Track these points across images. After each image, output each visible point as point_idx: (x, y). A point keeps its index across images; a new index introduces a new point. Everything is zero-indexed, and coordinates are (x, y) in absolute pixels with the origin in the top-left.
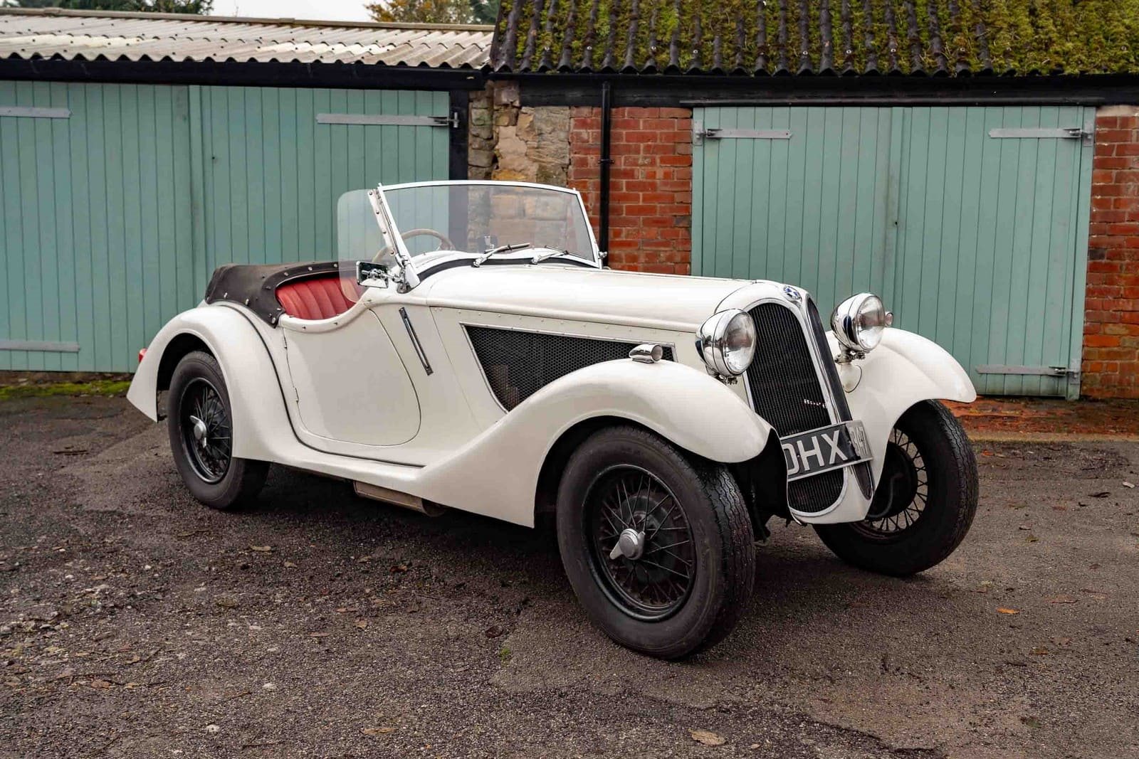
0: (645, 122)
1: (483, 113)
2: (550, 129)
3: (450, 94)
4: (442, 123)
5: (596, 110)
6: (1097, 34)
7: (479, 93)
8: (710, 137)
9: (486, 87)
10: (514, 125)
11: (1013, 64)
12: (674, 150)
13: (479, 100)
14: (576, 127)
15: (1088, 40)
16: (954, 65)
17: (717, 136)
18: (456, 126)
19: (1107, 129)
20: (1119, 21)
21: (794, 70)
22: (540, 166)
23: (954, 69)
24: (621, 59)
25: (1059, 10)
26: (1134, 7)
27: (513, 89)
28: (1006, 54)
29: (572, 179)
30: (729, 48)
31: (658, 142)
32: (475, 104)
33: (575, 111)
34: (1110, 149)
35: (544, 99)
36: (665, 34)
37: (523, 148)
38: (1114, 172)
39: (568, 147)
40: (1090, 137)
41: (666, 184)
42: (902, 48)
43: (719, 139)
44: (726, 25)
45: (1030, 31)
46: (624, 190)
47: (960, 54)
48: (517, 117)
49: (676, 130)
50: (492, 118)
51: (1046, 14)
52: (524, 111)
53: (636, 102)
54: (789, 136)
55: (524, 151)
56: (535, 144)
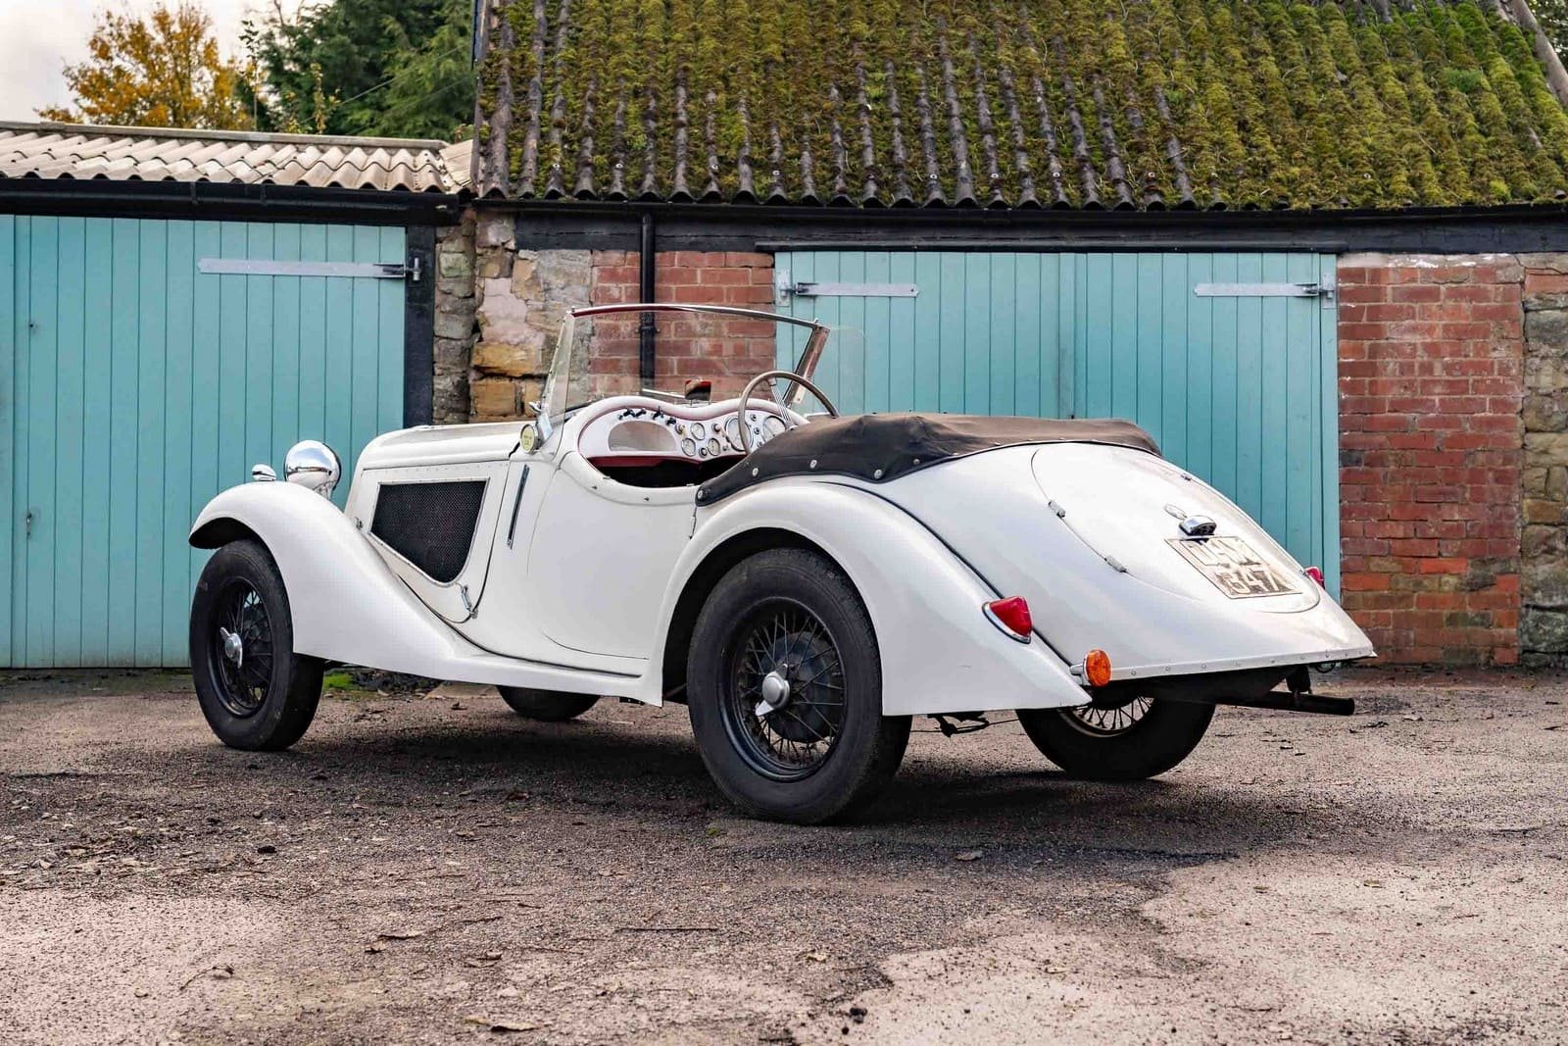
0: (704, 272)
1: (458, 259)
2: (561, 282)
3: (406, 232)
4: (394, 273)
5: (630, 255)
6: (1330, 157)
7: (452, 229)
8: (799, 292)
9: (462, 220)
10: (506, 277)
11: (1219, 196)
13: (452, 240)
14: (601, 279)
15: (1320, 165)
16: (1142, 196)
17: (810, 293)
18: (416, 278)
19: (1352, 284)
20: (1358, 139)
21: (920, 200)
22: (548, 337)
23: (1141, 200)
24: (668, 182)
25: (1278, 123)
26: (1377, 121)
27: (505, 223)
28: (1210, 180)
29: (597, 356)
30: (824, 169)
32: (445, 246)
33: (599, 256)
34: (1359, 310)
35: (553, 239)
36: (728, 147)
38: (1367, 343)
40: (1330, 295)
41: (737, 364)
42: (1068, 172)
43: (814, 297)
44: (817, 136)
45: (1241, 150)
46: (676, 373)
47: (1148, 180)
48: (512, 266)
49: (751, 285)
50: (473, 267)
51: (1260, 128)
52: (523, 256)
53: (691, 244)
54: (915, 294)
55: (524, 314)
56: (540, 305)
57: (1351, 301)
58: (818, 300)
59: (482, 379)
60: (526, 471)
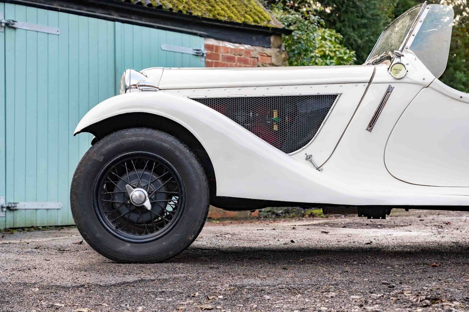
8: (9, 26)
11: (168, 5)
17: (14, 26)
19: (210, 51)
54: (59, 33)
57: (210, 59)
58: (17, 31)
60: (389, 91)
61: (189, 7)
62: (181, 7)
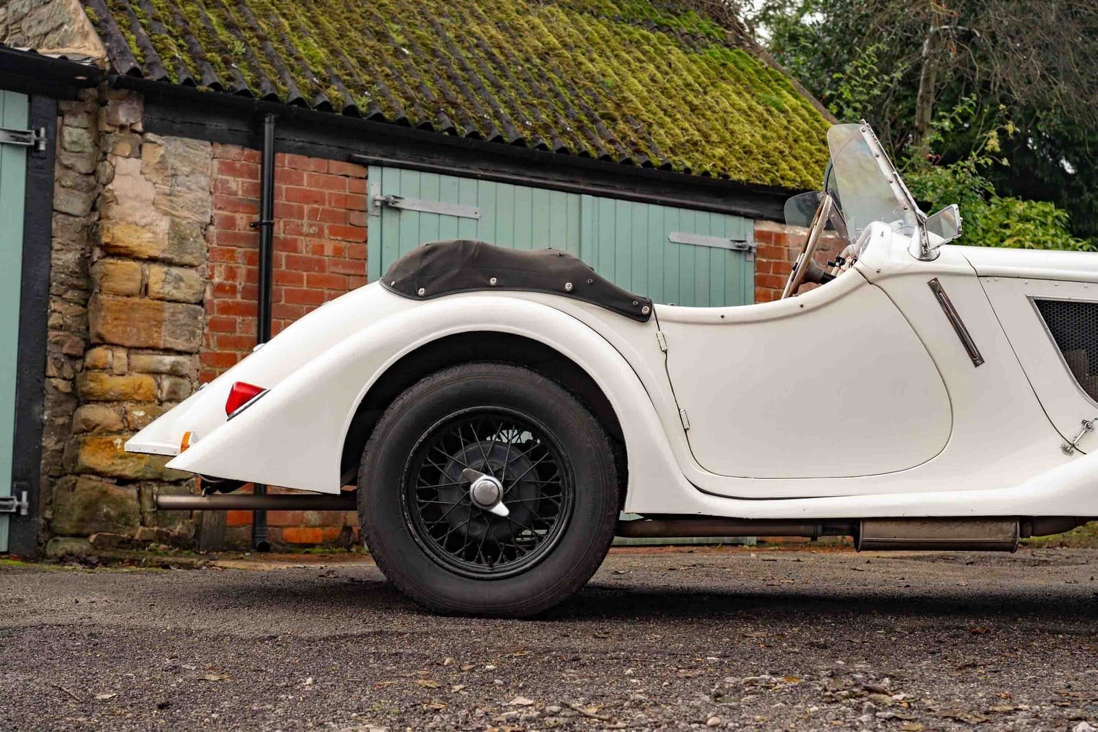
0: (310, 176)
1: (82, 135)
2: (187, 169)
3: (30, 100)
4: (18, 139)
5: (247, 151)
7: (74, 103)
8: (389, 206)
10: (137, 158)
11: (685, 162)
12: (346, 219)
13: (75, 115)
14: (221, 171)
16: (633, 155)
17: (398, 205)
18: (40, 148)
19: (764, 243)
21: (484, 135)
22: (173, 222)
23: (635, 158)
24: (283, 87)
27: (135, 105)
29: (215, 245)
31: (327, 207)
32: (68, 120)
33: (219, 149)
34: (768, 265)
35: (177, 127)
37: (149, 192)
39: (210, 199)
40: (752, 251)
41: (336, 264)
43: (399, 210)
46: (284, 267)
47: (633, 144)
48: (140, 147)
49: (348, 193)
50: (96, 144)
51: (679, 116)
52: (152, 139)
53: (299, 148)
54: (477, 216)
55: (152, 197)
56: (167, 189)
57: (763, 257)
58: (404, 214)
59: (104, 257)
61: (725, 165)
62: (708, 167)
